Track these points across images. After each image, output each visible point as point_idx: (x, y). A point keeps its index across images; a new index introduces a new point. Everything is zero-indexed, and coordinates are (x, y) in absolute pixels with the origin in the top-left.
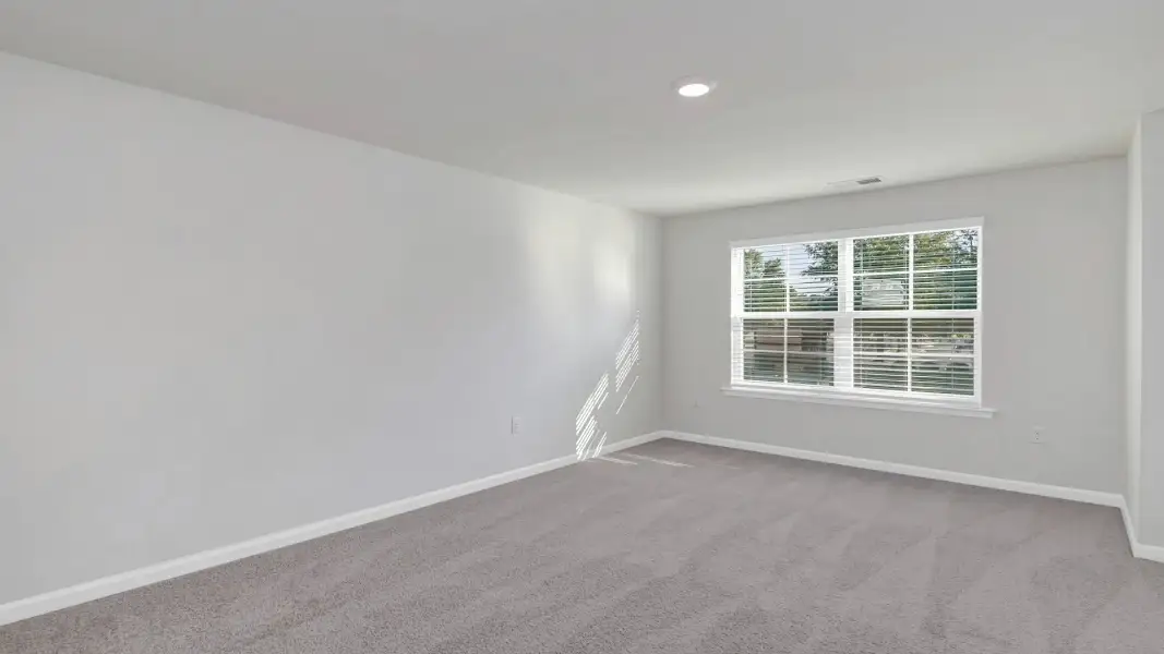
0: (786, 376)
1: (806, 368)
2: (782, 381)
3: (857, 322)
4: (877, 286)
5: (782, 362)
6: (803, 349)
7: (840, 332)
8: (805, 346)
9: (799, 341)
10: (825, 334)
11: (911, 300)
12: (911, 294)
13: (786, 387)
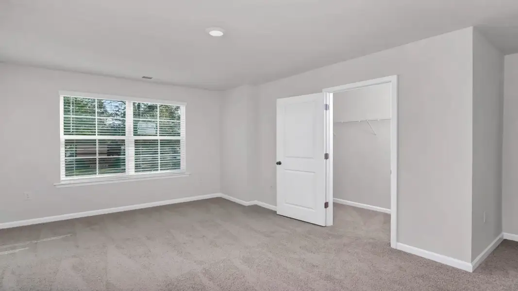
0: (97, 171)
1: (109, 165)
2: (96, 174)
3: (136, 142)
4: (144, 125)
5: (96, 163)
6: (108, 156)
7: (129, 146)
8: (109, 154)
9: (106, 152)
10: (120, 147)
11: (158, 132)
12: (158, 130)
13: (99, 177)
